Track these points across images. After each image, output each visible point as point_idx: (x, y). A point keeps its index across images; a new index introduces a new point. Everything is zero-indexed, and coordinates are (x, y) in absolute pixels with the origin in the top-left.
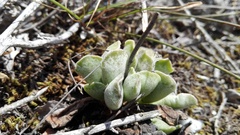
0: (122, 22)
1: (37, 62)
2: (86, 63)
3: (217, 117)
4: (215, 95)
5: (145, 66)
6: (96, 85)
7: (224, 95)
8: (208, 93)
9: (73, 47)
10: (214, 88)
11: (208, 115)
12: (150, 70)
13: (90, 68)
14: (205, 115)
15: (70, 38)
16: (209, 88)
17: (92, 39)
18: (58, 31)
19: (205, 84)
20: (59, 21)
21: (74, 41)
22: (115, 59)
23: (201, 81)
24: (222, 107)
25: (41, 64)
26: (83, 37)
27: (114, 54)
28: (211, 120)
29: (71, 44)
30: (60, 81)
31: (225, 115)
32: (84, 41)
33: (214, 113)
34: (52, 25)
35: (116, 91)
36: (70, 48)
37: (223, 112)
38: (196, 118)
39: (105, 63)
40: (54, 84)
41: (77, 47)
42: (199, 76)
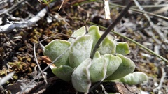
0: (82, 9)
1: (8, 43)
2: (54, 47)
3: (159, 88)
4: (156, 69)
5: (107, 49)
6: (64, 68)
7: (163, 70)
8: (151, 68)
9: (41, 30)
10: (155, 64)
11: (152, 86)
12: (112, 53)
13: (58, 52)
14: (150, 87)
15: (38, 22)
16: (151, 64)
17: (57, 24)
18: (27, 15)
19: (148, 61)
20: (29, 7)
21: (42, 24)
22: (82, 44)
23: (145, 58)
24: (162, 80)
25: (12, 45)
26: (49, 21)
27: (82, 40)
28: (154, 90)
29: (39, 27)
30: (29, 60)
31: (165, 86)
32: (50, 24)
33: (156, 84)
34: (22, 10)
35: (84, 76)
36: (38, 31)
37: (163, 83)
38: (144, 90)
39: (74, 48)
40: (24, 64)
41: (44, 29)
42: (143, 54)
